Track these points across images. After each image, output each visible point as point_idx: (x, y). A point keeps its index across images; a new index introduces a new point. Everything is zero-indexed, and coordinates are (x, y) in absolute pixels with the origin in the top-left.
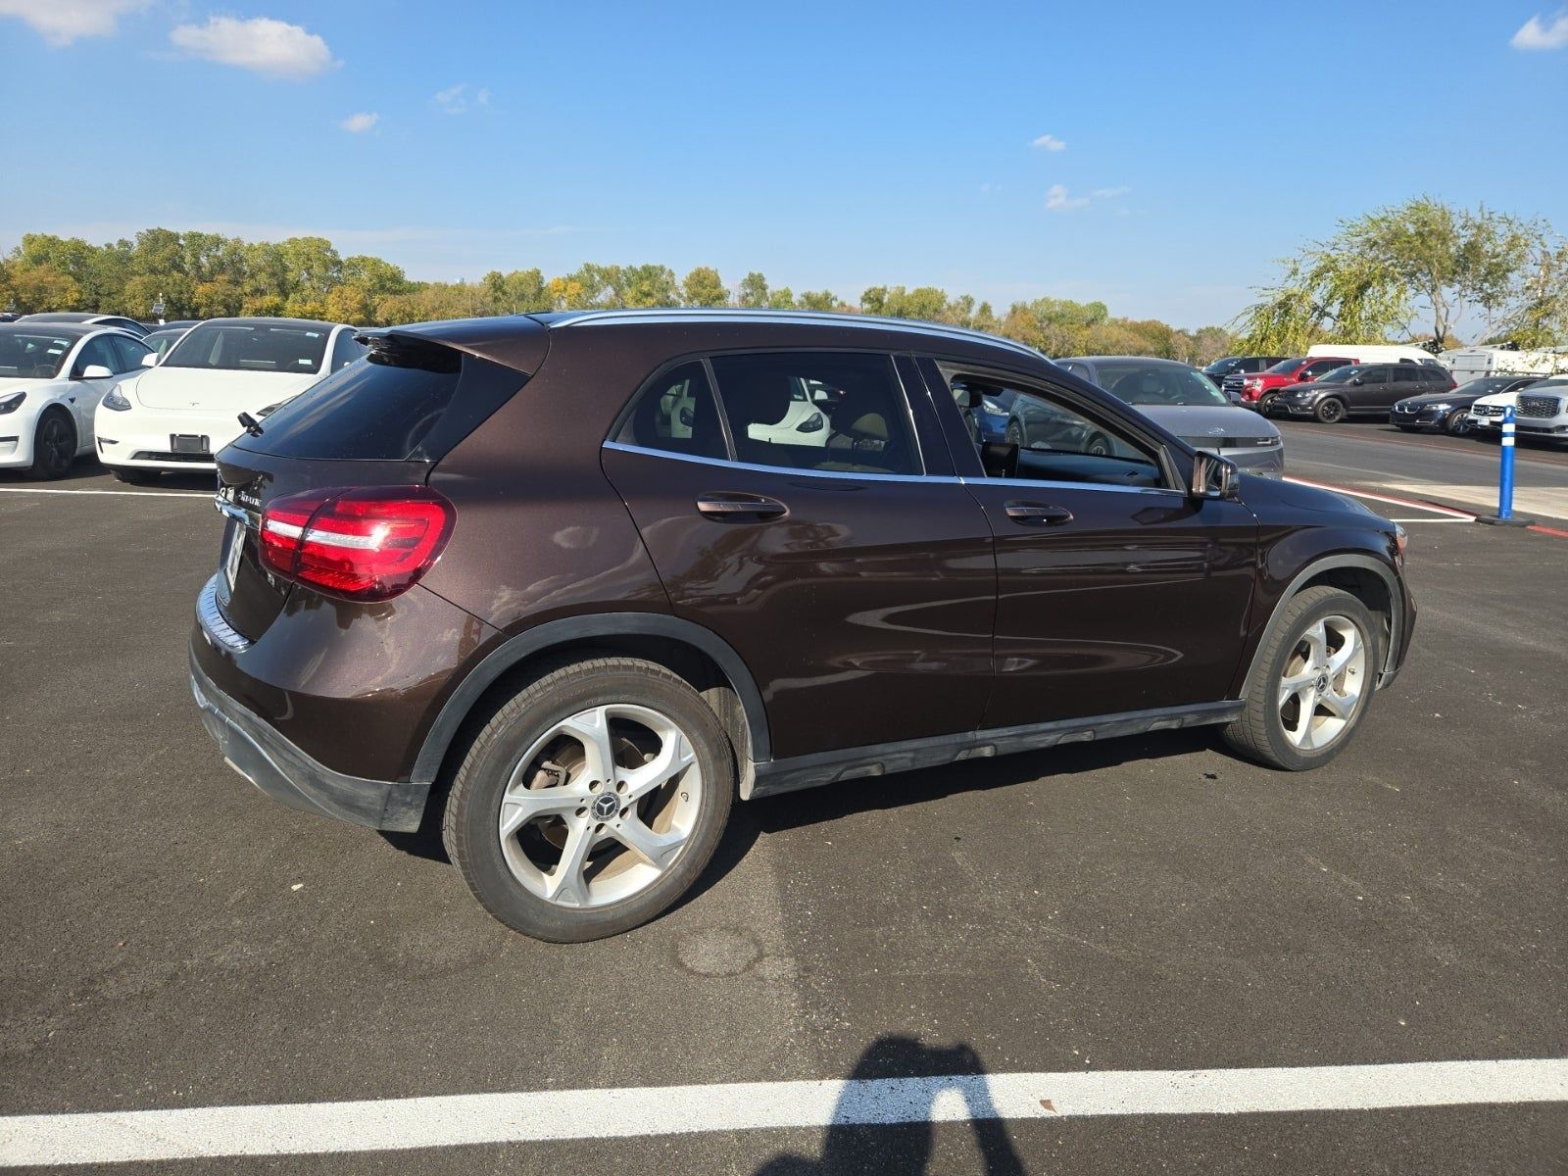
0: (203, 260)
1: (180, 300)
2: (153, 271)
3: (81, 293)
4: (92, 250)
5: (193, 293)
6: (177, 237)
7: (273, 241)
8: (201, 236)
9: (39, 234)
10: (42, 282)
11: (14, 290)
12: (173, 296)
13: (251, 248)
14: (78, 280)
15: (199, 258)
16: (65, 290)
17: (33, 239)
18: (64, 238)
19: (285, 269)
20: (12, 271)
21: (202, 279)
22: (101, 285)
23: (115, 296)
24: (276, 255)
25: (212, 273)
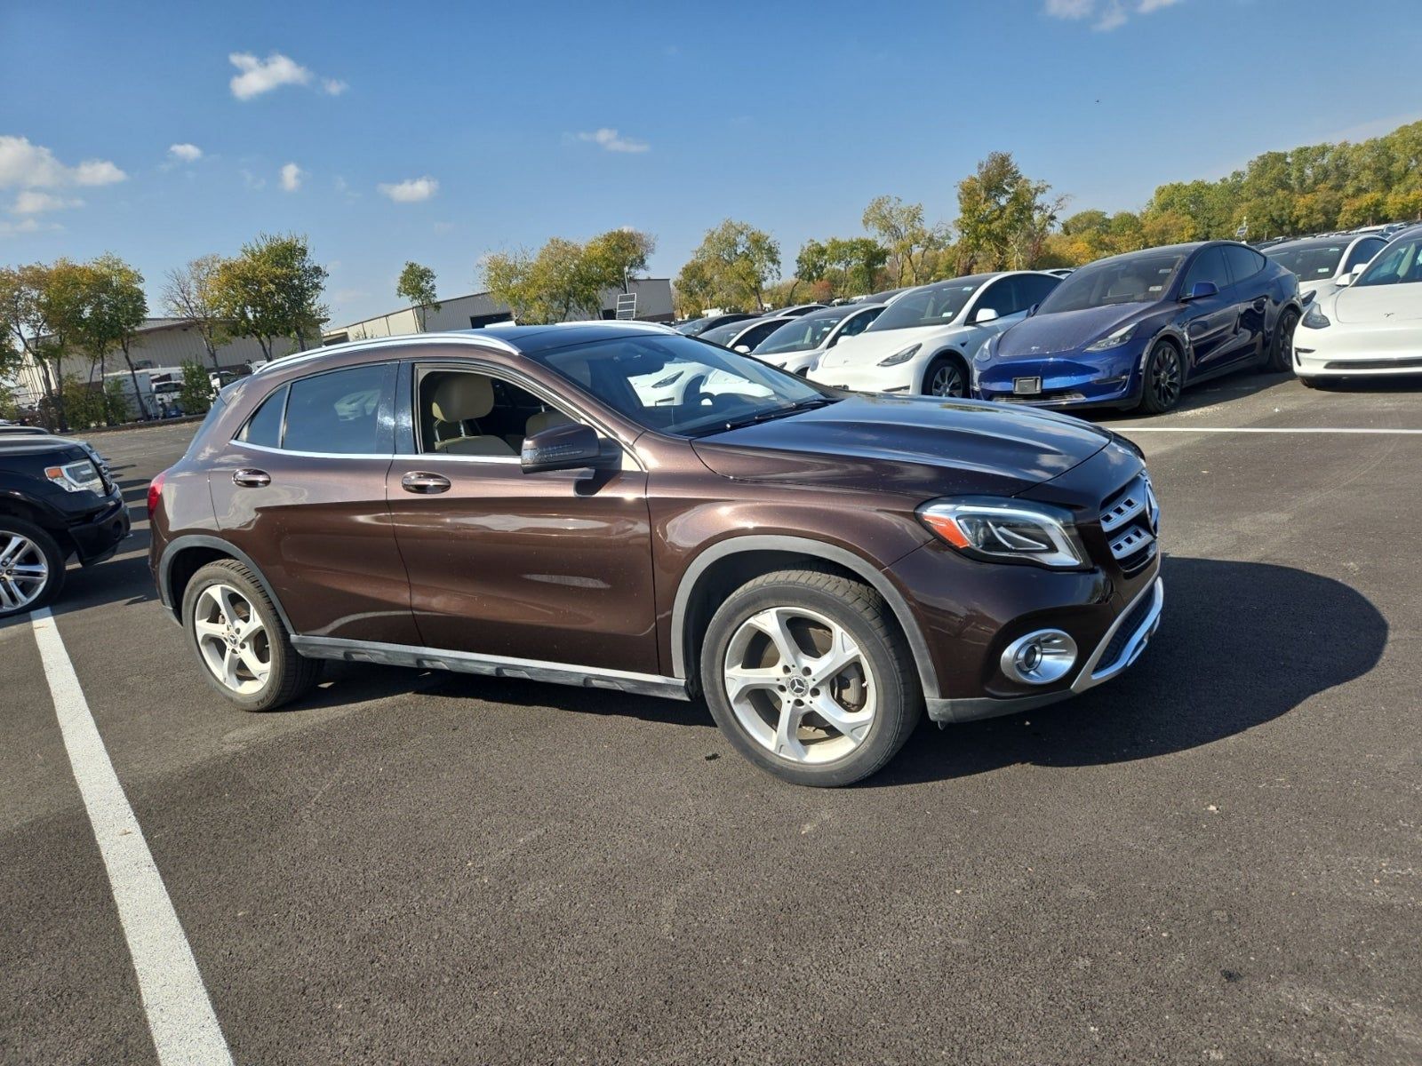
0: (1308, 172)
1: (1281, 216)
2: (1261, 194)
3: (1195, 228)
4: (1209, 188)
5: (1294, 207)
6: (1285, 156)
7: (1380, 136)
8: (1307, 149)
9: (1168, 184)
10: (1166, 225)
11: (1143, 236)
12: (1275, 214)
13: (1358, 148)
14: (1194, 217)
15: (1303, 172)
16: (1182, 229)
17: (1163, 190)
18: (1187, 183)
19: (1392, 160)
20: (1144, 221)
21: (1304, 191)
22: (1213, 218)
23: (1223, 225)
24: (1383, 150)
25: (1315, 183)
